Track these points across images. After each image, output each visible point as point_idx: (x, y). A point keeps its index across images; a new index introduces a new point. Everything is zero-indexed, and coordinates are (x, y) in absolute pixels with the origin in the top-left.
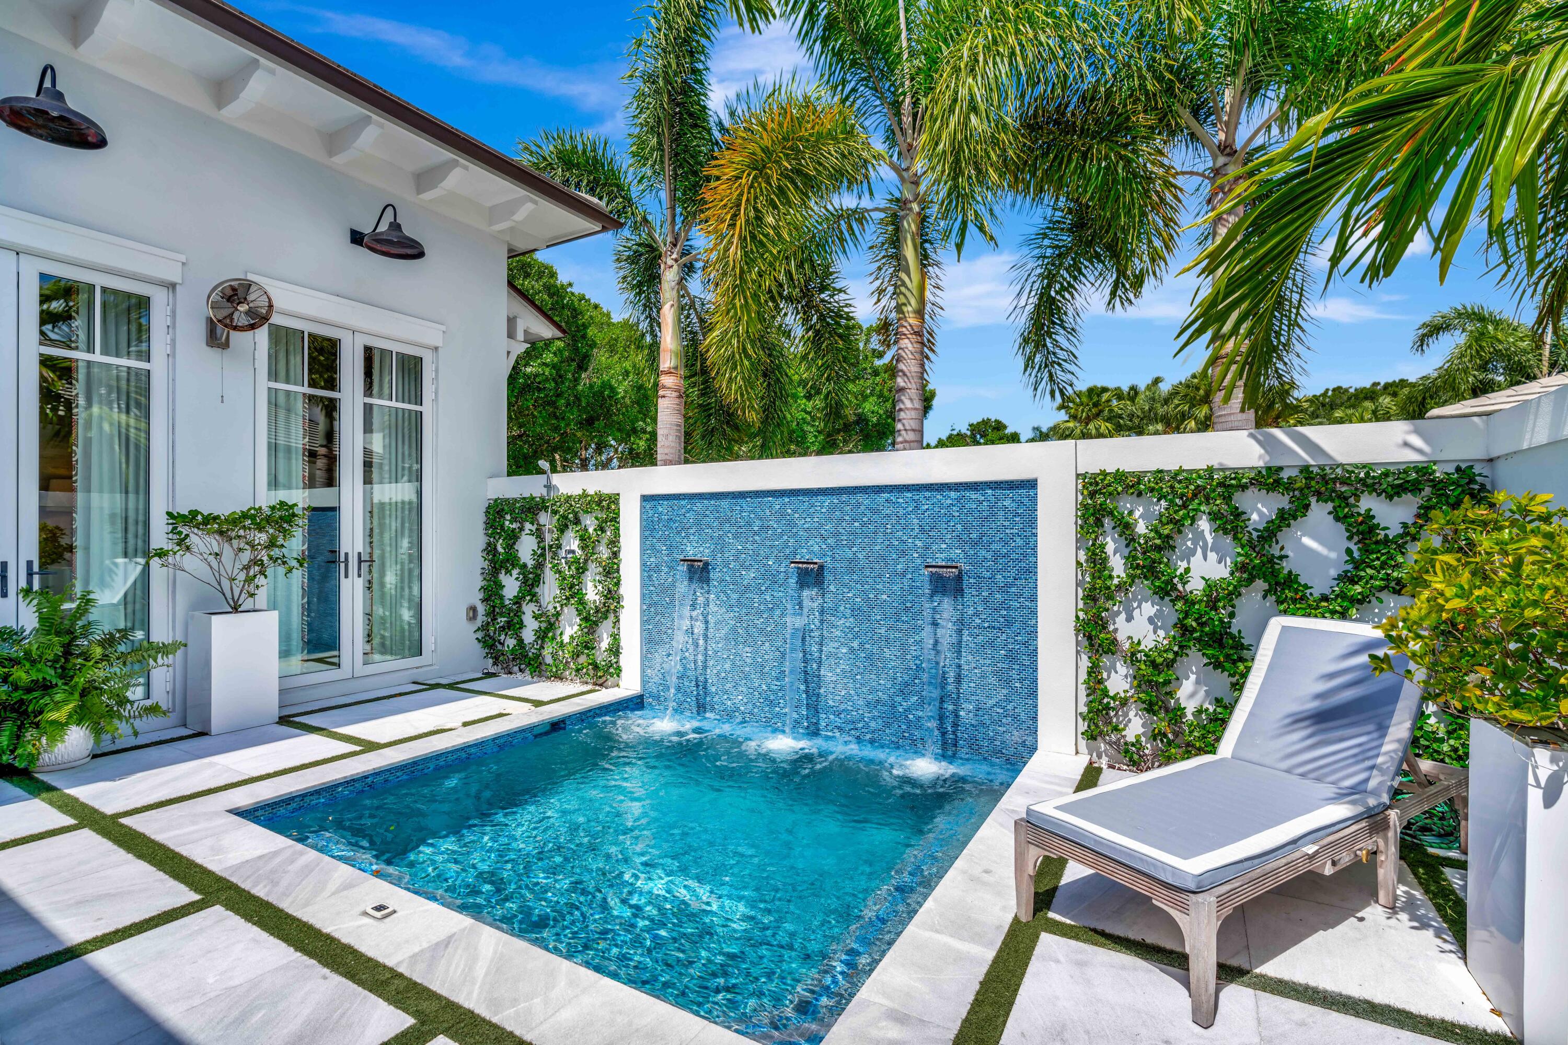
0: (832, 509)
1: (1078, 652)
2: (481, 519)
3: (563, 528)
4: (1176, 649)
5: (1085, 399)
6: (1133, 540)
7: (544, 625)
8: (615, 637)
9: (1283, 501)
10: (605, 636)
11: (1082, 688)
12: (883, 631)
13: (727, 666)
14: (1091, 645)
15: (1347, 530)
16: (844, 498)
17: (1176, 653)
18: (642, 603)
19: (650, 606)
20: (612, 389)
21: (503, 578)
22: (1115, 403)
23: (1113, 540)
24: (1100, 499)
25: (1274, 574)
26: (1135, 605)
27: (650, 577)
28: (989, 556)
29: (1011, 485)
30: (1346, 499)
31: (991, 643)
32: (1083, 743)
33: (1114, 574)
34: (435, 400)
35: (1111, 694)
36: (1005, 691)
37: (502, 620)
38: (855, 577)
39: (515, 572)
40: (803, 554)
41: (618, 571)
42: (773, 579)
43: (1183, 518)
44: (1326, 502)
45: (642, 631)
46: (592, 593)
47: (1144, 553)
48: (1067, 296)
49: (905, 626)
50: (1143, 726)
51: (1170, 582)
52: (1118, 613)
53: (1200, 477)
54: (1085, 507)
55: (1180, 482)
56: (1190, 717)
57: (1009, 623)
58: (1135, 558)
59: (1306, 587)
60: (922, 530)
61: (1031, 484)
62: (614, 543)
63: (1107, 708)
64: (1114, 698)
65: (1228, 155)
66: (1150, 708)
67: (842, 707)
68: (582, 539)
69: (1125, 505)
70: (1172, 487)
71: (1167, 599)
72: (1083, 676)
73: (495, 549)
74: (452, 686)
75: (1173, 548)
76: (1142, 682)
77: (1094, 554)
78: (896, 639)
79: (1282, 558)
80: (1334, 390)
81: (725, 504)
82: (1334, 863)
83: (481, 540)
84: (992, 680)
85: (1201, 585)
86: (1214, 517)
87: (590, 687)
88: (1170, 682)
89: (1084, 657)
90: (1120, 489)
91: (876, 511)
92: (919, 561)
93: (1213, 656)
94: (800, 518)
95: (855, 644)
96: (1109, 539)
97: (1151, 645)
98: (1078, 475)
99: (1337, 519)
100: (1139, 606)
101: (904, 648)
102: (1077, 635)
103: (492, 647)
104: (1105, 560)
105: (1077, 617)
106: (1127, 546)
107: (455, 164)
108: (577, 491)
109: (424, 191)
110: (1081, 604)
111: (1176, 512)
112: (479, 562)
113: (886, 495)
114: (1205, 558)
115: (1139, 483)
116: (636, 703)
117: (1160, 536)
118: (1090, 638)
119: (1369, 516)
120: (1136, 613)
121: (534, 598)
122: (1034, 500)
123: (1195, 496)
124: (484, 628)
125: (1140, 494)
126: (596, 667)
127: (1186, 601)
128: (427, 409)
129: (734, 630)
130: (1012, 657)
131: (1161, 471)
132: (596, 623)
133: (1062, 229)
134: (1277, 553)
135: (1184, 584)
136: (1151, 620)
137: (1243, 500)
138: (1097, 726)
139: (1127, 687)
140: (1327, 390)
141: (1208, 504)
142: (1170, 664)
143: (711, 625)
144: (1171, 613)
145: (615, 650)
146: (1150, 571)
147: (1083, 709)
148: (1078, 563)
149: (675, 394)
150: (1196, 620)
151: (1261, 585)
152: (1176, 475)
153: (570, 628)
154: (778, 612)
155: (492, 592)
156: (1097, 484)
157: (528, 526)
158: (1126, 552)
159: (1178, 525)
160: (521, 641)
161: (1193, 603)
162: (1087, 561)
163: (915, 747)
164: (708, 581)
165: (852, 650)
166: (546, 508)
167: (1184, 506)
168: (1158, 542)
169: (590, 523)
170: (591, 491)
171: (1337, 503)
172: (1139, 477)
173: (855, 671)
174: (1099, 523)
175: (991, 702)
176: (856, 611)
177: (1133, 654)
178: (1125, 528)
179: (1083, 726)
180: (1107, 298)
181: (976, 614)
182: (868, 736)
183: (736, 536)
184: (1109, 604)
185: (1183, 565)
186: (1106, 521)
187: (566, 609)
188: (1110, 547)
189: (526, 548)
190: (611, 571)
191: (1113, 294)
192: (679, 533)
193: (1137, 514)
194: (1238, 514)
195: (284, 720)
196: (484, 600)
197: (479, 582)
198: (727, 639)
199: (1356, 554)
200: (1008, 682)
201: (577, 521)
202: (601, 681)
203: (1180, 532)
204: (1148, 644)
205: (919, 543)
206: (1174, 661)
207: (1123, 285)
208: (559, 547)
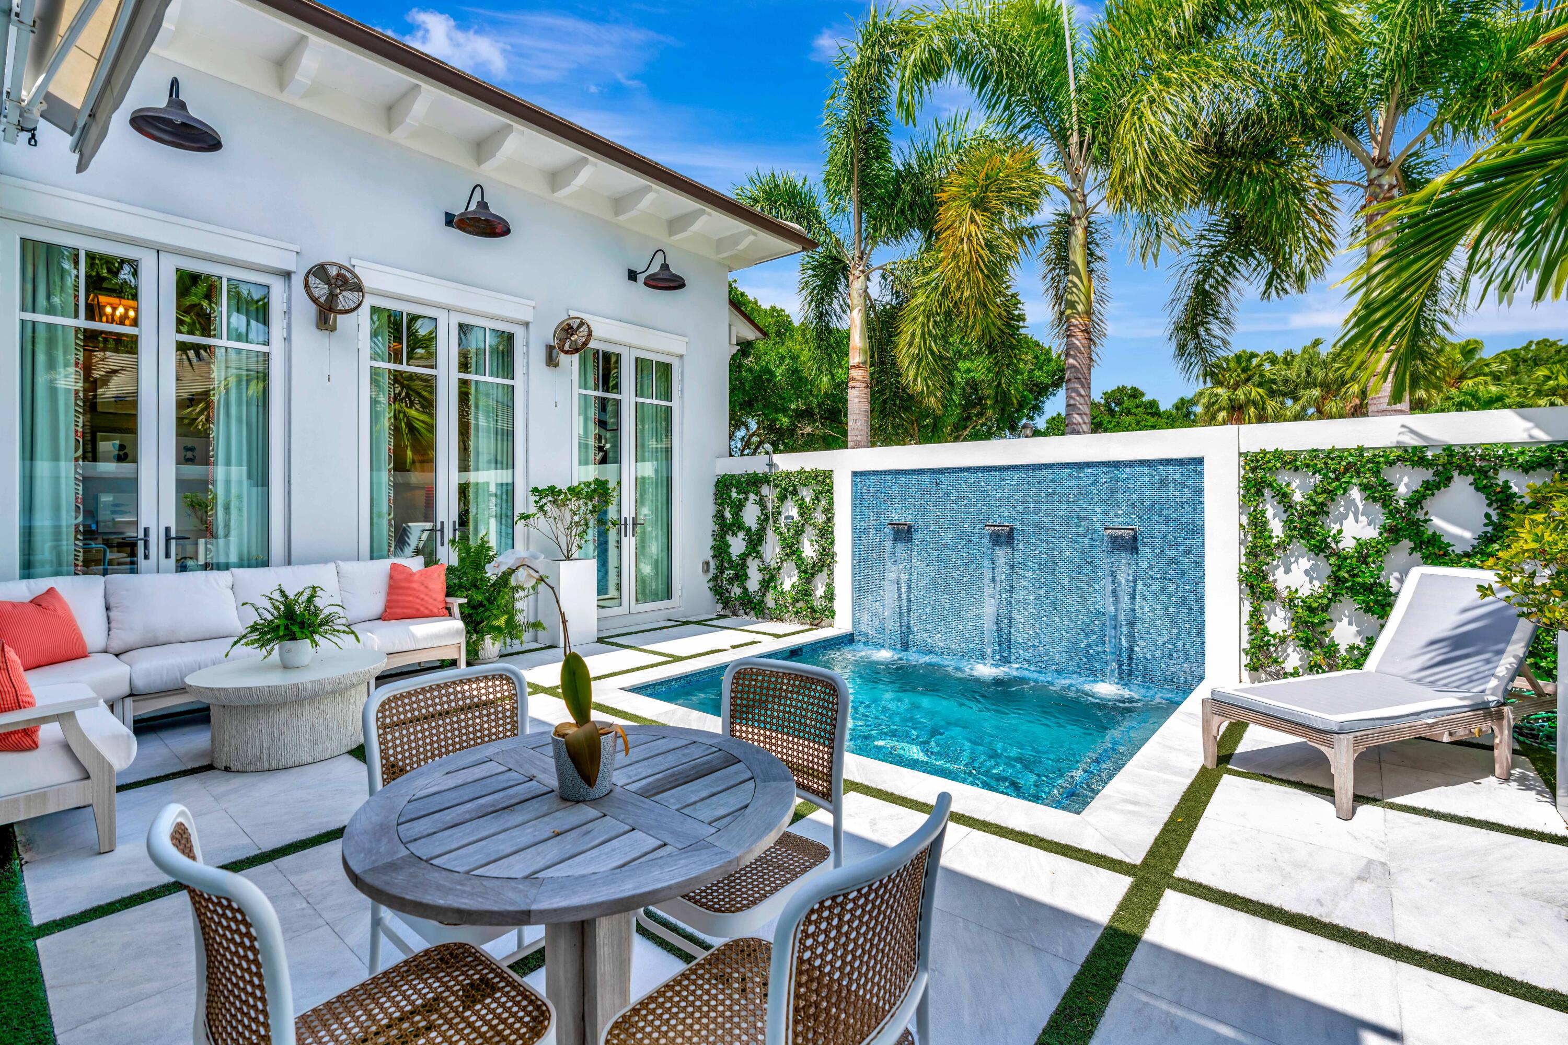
0: (1020, 482)
1: (1241, 599)
2: (711, 490)
3: (783, 498)
4: (1330, 596)
5: (1232, 365)
6: (1291, 507)
7: (766, 577)
8: (830, 586)
9: (1428, 474)
10: (820, 585)
11: (1245, 629)
12: (1066, 582)
13: (928, 610)
14: (1253, 593)
15: (1487, 498)
16: (1031, 473)
17: (1330, 600)
18: (853, 559)
19: (859, 561)
20: (771, 373)
21: (729, 538)
22: (1267, 366)
23: (1272, 506)
24: (1260, 473)
25: (1419, 534)
26: (1293, 560)
27: (859, 537)
28: (1160, 520)
29: (1180, 462)
30: (1486, 472)
31: (1163, 592)
32: (1245, 674)
33: (1274, 534)
34: (681, 397)
35: (1272, 633)
36: (1175, 631)
37: (730, 573)
38: (1041, 537)
39: (741, 535)
40: (996, 519)
41: (832, 533)
42: (968, 539)
43: (1336, 489)
44: (1467, 475)
45: (853, 581)
46: (809, 550)
47: (1301, 517)
48: (1221, 289)
49: (1087, 577)
50: (1300, 659)
51: (1324, 540)
52: (1278, 567)
53: (1351, 455)
54: (1248, 480)
55: (1333, 459)
56: (1343, 652)
57: (1179, 575)
58: (1292, 522)
59: (1449, 545)
60: (1101, 499)
61: (1199, 461)
62: (829, 510)
63: (1268, 644)
64: (1274, 637)
65: (1382, 167)
66: (1307, 644)
67: (1030, 643)
68: (800, 507)
69: (1283, 478)
70: (1326, 464)
71: (1322, 555)
72: (1246, 618)
73: (723, 516)
74: (699, 623)
75: (1327, 513)
76: (1299, 623)
77: (1255, 517)
78: (1077, 588)
79: (1426, 521)
80: (1538, 343)
81: (926, 478)
82: (1451, 734)
83: (710, 508)
84: (1164, 622)
85: (1353, 543)
86: (1365, 487)
87: (807, 627)
88: (1324, 623)
89: (1247, 603)
90: (1278, 465)
91: (1060, 484)
92: (1098, 524)
93: (1364, 602)
94: (993, 489)
95: (1042, 592)
96: (1268, 506)
97: (1308, 593)
98: (1240, 454)
99: (1478, 489)
100: (1297, 561)
101: (1085, 596)
102: (1240, 585)
103: (721, 595)
104: (1265, 524)
105: (1240, 570)
106: (1285, 512)
107: (703, 212)
108: (795, 468)
109: (676, 234)
110: (1243, 560)
111: (1329, 484)
112: (710, 526)
113: (1068, 471)
114: (1357, 521)
115: (1295, 460)
116: (848, 639)
117: (1315, 504)
118: (1252, 587)
119: (1506, 486)
120: (1294, 566)
121: (759, 556)
122: (1201, 474)
123: (1347, 470)
124: (714, 579)
125: (1296, 469)
126: (814, 610)
127: (1339, 557)
128: (675, 404)
129: (934, 580)
130: (1182, 603)
131: (1316, 450)
132: (813, 575)
133: (1219, 231)
134: (1422, 518)
135: (1337, 543)
136: (1307, 572)
137: (1389, 474)
138: (1258, 659)
139: (1286, 627)
140: (1531, 342)
141: (1359, 477)
142: (1325, 609)
143: (914, 577)
144: (1325, 567)
145: (830, 597)
146: (1307, 532)
147: (1246, 646)
148: (1241, 525)
149: (863, 385)
150: (1348, 572)
151: (1407, 544)
152: (1329, 453)
153: (789, 581)
154: (973, 566)
155: (721, 551)
156: (1258, 461)
157: (752, 497)
158: (1284, 517)
159: (1331, 494)
160: (745, 590)
161: (1345, 558)
162: (1249, 524)
163: (1097, 674)
164: (911, 540)
165: (1039, 597)
166: (768, 482)
167: (1337, 479)
168: (1313, 508)
169: (807, 495)
170: (808, 469)
171: (1477, 476)
172: (1296, 455)
173: (1042, 614)
174: (1259, 493)
175: (1162, 640)
176: (1042, 566)
177: (1291, 600)
178: (1283, 497)
179: (1246, 660)
180: (1262, 288)
181: (1150, 568)
182: (1053, 667)
183: (935, 505)
184: (1269, 559)
185: (1336, 527)
186: (1266, 491)
187: (785, 564)
188: (1270, 513)
189: (751, 515)
190: (826, 533)
191: (1269, 284)
192: (885, 502)
193: (1294, 485)
194: (1386, 485)
195: (600, 640)
196: (714, 557)
197: (710, 542)
198: (928, 588)
199: (1495, 518)
200: (1178, 623)
201: (795, 493)
202: (816, 622)
203: (1333, 500)
204: (1304, 592)
205: (1098, 510)
206: (1328, 606)
207: (1279, 277)
208: (780, 513)
